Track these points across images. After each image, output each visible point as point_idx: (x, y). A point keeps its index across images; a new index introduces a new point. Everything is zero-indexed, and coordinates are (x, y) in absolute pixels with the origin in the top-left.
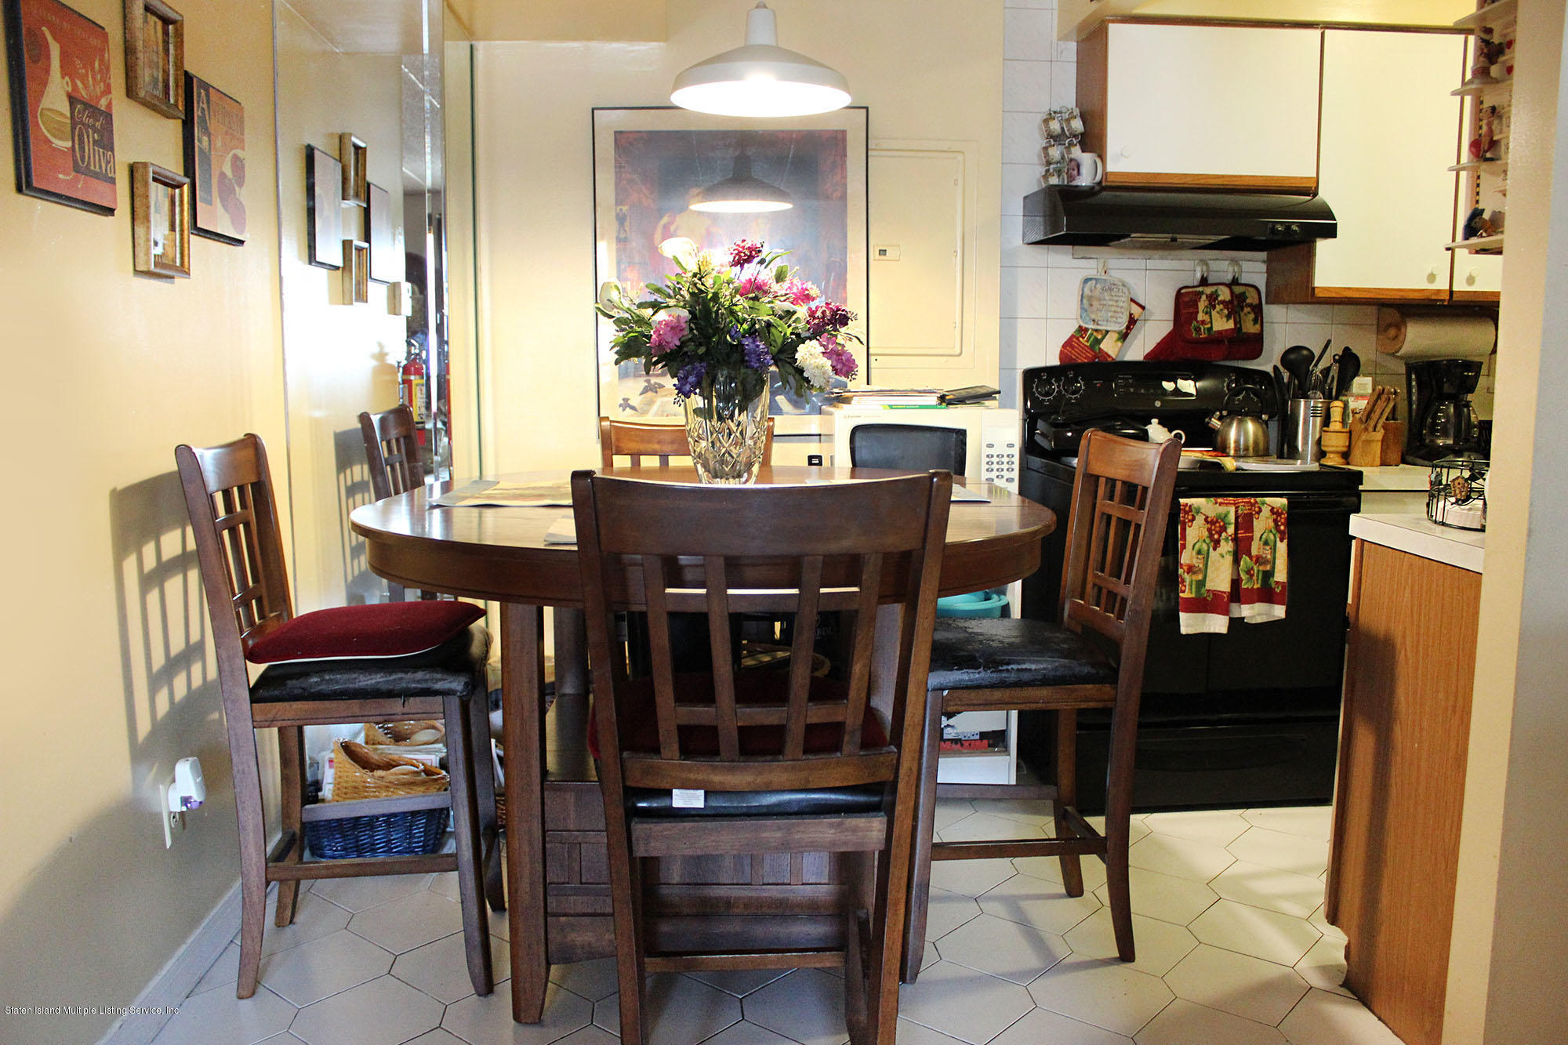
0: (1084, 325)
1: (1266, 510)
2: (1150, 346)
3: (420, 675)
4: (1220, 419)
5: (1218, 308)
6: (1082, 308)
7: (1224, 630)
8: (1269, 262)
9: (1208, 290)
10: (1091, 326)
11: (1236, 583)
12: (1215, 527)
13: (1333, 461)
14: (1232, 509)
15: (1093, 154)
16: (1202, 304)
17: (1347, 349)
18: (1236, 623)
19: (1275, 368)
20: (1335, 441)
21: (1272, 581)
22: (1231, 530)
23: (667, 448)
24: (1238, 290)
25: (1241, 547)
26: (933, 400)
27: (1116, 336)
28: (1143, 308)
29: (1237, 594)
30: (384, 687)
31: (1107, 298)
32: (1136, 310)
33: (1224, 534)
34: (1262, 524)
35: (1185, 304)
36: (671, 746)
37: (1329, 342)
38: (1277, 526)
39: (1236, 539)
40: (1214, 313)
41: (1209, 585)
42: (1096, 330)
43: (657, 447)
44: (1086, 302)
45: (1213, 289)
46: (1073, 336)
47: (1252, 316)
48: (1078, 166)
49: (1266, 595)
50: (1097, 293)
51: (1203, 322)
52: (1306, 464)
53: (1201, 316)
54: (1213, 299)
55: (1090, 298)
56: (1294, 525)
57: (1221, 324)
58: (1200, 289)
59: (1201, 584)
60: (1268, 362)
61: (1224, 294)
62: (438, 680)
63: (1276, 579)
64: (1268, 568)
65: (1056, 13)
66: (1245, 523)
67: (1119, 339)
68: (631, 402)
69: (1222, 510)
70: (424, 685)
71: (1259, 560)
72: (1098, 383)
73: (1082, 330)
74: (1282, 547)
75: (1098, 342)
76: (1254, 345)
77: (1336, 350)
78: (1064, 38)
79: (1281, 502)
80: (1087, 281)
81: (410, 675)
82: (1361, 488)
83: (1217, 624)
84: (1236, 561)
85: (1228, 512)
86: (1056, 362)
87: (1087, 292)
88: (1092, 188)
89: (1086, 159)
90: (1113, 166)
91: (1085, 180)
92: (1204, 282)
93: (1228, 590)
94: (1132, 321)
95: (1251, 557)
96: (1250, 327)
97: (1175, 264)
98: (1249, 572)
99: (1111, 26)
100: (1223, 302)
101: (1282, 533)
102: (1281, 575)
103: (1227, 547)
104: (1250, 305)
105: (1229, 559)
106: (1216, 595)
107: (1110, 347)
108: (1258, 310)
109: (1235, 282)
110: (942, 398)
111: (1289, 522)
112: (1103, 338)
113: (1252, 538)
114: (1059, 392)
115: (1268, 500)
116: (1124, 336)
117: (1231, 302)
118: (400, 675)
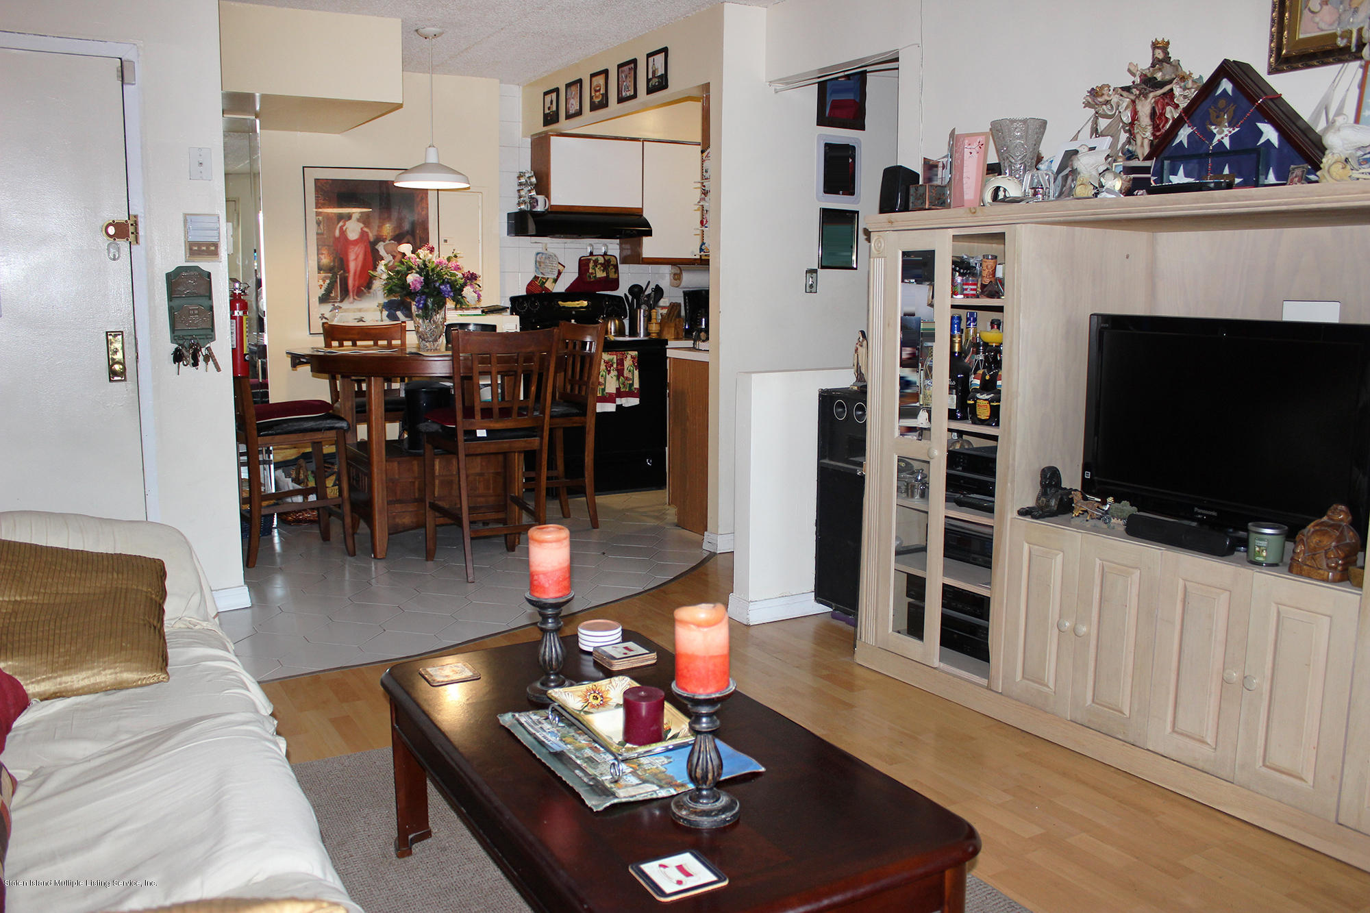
0: (537, 275)
1: (629, 357)
2: (568, 285)
3: (328, 421)
4: (603, 318)
5: (599, 266)
6: (536, 267)
7: (614, 410)
8: (621, 244)
9: (594, 258)
10: (540, 276)
11: (618, 389)
12: (609, 364)
13: (654, 336)
14: (615, 357)
15: (543, 196)
16: (591, 265)
17: (657, 285)
18: (619, 407)
19: (625, 295)
20: (654, 328)
21: (633, 388)
22: (615, 366)
23: (356, 337)
24: (607, 258)
25: (620, 373)
26: (479, 312)
27: (552, 280)
28: (564, 267)
29: (620, 394)
30: (315, 427)
31: (548, 262)
32: (561, 268)
33: (612, 368)
34: (628, 363)
35: (583, 264)
36: (478, 416)
37: (649, 282)
38: (634, 364)
39: (617, 370)
40: (597, 269)
41: (607, 390)
42: (543, 278)
43: (351, 336)
44: (538, 264)
45: (596, 257)
46: (532, 280)
47: (614, 270)
48: (537, 201)
49: (630, 394)
50: (542, 260)
51: (592, 273)
52: (642, 336)
53: (591, 271)
54: (596, 262)
55: (540, 262)
56: (641, 364)
57: (600, 274)
58: (590, 257)
59: (604, 390)
60: (622, 291)
61: (601, 260)
62: (336, 423)
63: (635, 387)
64: (631, 382)
65: (521, 124)
66: (621, 363)
67: (553, 282)
68: (325, 316)
69: (611, 357)
70: (332, 425)
71: (627, 379)
72: (546, 303)
73: (536, 278)
74: (636, 373)
75: (545, 283)
76: (615, 284)
77: (652, 286)
78: (524, 136)
79: (635, 353)
80: (538, 254)
81: (325, 422)
82: (667, 347)
83: (610, 408)
84: (618, 378)
85: (613, 358)
86: (525, 294)
87: (538, 259)
88: (543, 212)
89: (541, 198)
90: (553, 203)
91: (540, 208)
92: (591, 254)
93: (615, 392)
94: (560, 273)
95: (624, 377)
96: (612, 275)
97: (578, 246)
98: (623, 384)
99: (552, 138)
100: (601, 264)
101: (635, 366)
102: (636, 385)
103: (613, 373)
104: (612, 265)
105: (615, 378)
106: (610, 394)
107: (548, 285)
108: (616, 267)
109: (605, 254)
110: (483, 312)
111: (638, 363)
112: (546, 281)
113: (623, 369)
114: (528, 308)
115: (629, 352)
116: (555, 281)
117: (604, 263)
118: (321, 422)
